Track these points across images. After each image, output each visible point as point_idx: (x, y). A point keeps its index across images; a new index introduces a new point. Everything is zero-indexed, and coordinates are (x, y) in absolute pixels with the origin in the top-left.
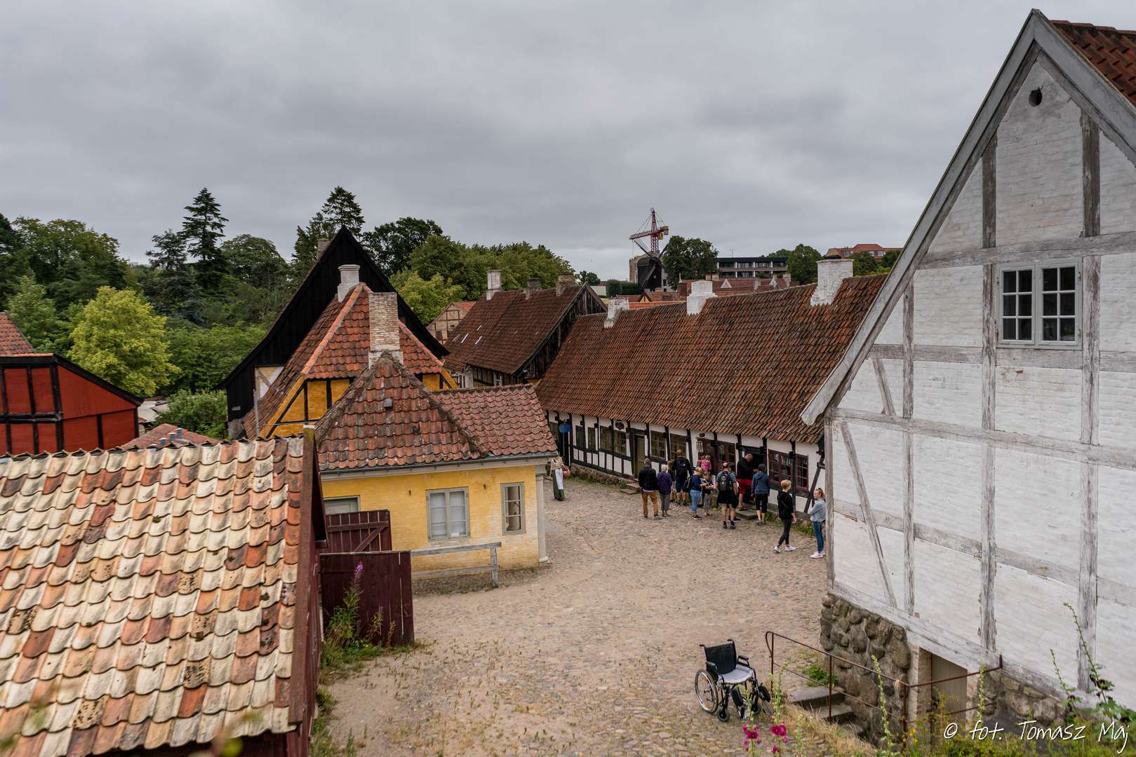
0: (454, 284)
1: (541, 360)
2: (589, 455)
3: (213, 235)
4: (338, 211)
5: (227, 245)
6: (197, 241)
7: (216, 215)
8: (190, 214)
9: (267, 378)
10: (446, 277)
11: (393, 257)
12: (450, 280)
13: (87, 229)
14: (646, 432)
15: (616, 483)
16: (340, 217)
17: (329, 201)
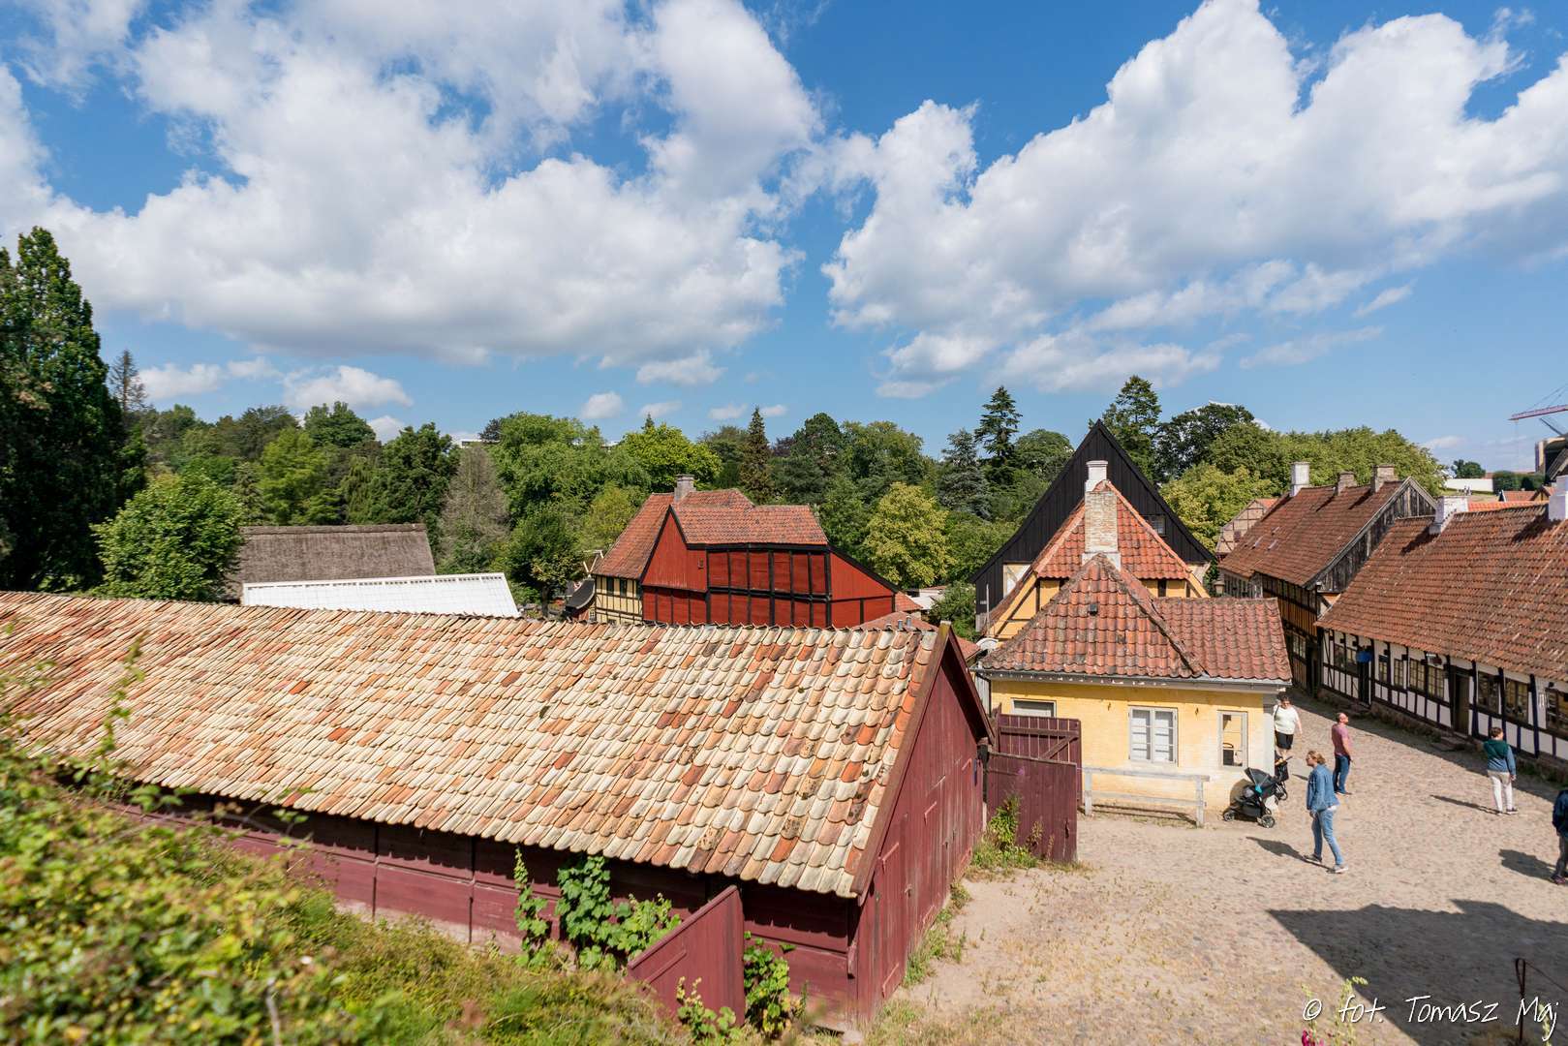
0: (1262, 478)
1: (1342, 572)
2: (1394, 693)
3: (1008, 432)
4: (1132, 400)
5: (1022, 441)
6: (992, 437)
7: (1011, 412)
8: (988, 412)
9: (1013, 574)
10: (1252, 470)
11: (1193, 448)
12: (1257, 474)
13: (898, 429)
14: (1472, 672)
15: (1428, 733)
16: (1134, 407)
17: (1123, 391)
